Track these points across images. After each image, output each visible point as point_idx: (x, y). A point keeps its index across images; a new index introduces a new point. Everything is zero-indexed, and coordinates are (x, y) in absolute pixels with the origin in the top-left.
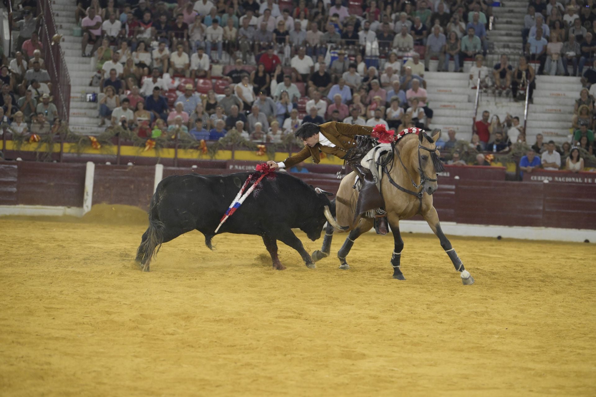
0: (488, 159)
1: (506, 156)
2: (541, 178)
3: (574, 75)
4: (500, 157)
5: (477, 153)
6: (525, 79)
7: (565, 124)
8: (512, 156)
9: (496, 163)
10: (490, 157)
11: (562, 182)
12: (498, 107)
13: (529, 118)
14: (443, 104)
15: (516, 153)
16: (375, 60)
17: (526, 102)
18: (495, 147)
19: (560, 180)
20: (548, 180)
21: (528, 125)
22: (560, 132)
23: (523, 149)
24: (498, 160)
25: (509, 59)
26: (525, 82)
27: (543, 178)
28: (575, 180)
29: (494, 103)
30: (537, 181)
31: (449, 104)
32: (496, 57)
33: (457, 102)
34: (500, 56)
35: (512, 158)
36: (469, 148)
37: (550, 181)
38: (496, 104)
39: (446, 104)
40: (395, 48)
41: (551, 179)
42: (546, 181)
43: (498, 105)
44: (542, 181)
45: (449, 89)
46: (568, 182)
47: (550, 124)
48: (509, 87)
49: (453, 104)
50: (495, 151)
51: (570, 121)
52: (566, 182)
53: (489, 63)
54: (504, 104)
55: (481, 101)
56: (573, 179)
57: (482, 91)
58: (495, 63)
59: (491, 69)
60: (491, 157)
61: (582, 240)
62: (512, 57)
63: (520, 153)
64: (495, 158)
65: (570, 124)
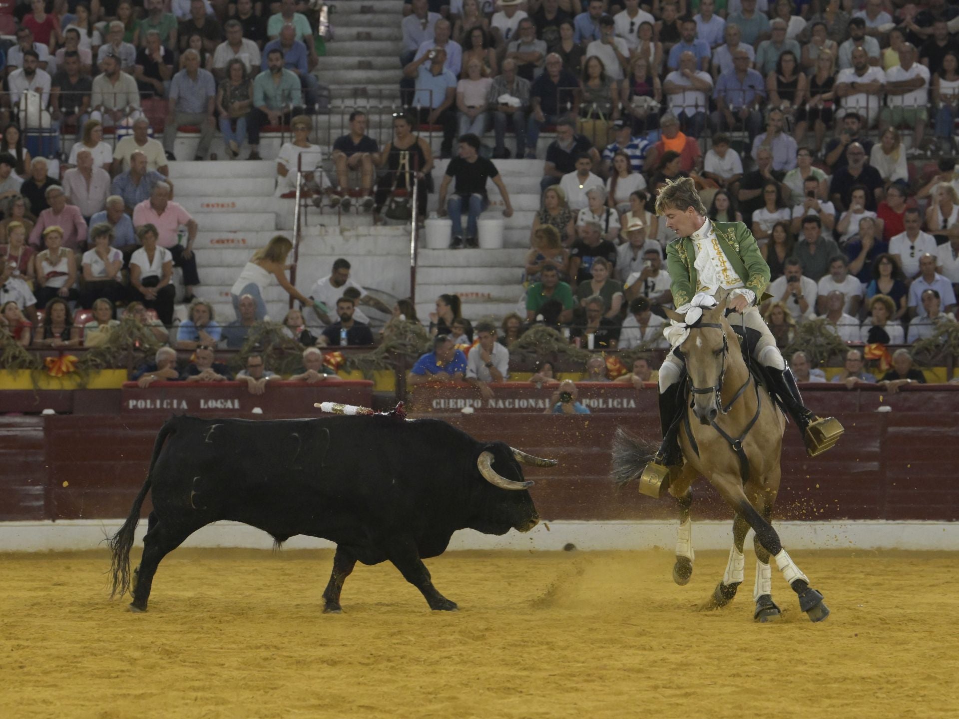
0: (328, 362)
1: (371, 356)
2: (456, 403)
3: (520, 156)
4: (359, 356)
5: (302, 350)
6: (407, 168)
7: (506, 273)
8: (386, 354)
9: (349, 373)
10: (334, 357)
11: (505, 410)
12: (347, 240)
13: (420, 263)
14: (216, 236)
15: (394, 347)
16: (50, 137)
17: (413, 224)
18: (343, 334)
19: (501, 404)
20: (471, 406)
21: (419, 278)
22: (494, 291)
23: (410, 335)
24: (353, 366)
25: (368, 124)
26: (407, 176)
27: (460, 403)
28: (536, 404)
29: (338, 230)
30: (447, 410)
31: (231, 236)
32: (336, 119)
33: (249, 230)
34: (347, 117)
35: (386, 358)
36: (283, 339)
37: (475, 409)
38: (342, 232)
39: (225, 236)
40: (98, 108)
41: (478, 404)
42: (468, 410)
43: (347, 234)
44: (459, 410)
45: (228, 200)
46: (520, 409)
47: (473, 273)
48: (371, 193)
49: (240, 236)
50: (344, 343)
51: (520, 267)
52: (514, 410)
53: (320, 134)
54: (362, 230)
55: (306, 224)
56: (532, 402)
57: (309, 201)
58: (335, 134)
59: (326, 149)
60: (336, 357)
61: (560, 546)
62: (374, 118)
63: (404, 345)
64: (345, 360)
65: (520, 272)
